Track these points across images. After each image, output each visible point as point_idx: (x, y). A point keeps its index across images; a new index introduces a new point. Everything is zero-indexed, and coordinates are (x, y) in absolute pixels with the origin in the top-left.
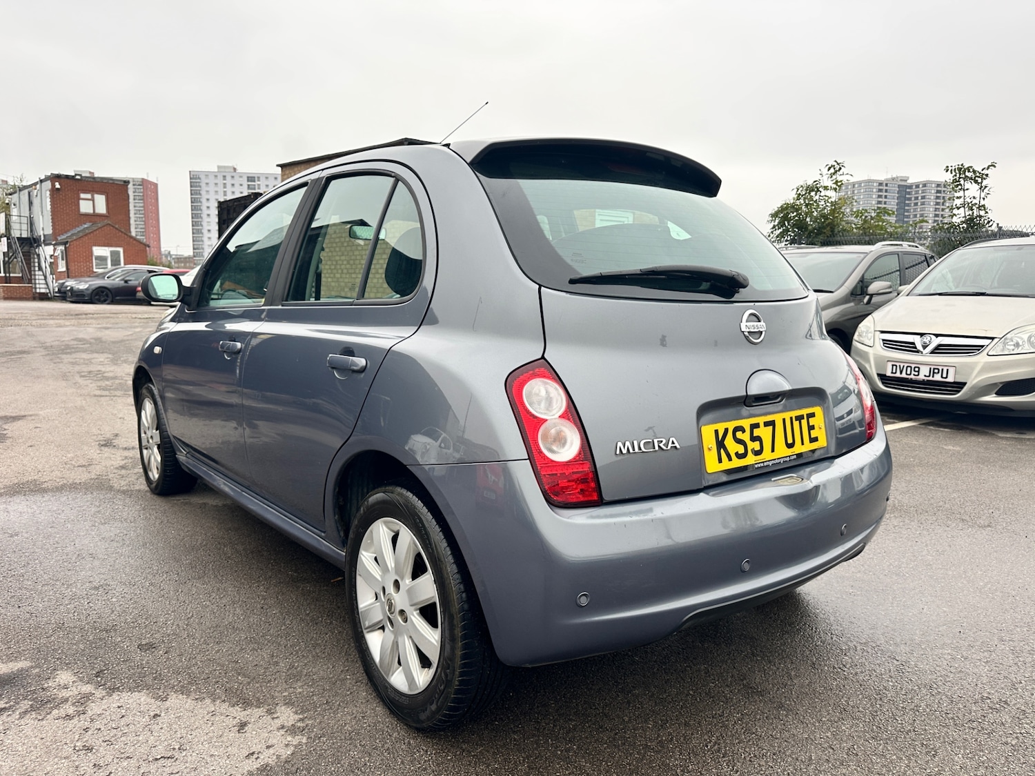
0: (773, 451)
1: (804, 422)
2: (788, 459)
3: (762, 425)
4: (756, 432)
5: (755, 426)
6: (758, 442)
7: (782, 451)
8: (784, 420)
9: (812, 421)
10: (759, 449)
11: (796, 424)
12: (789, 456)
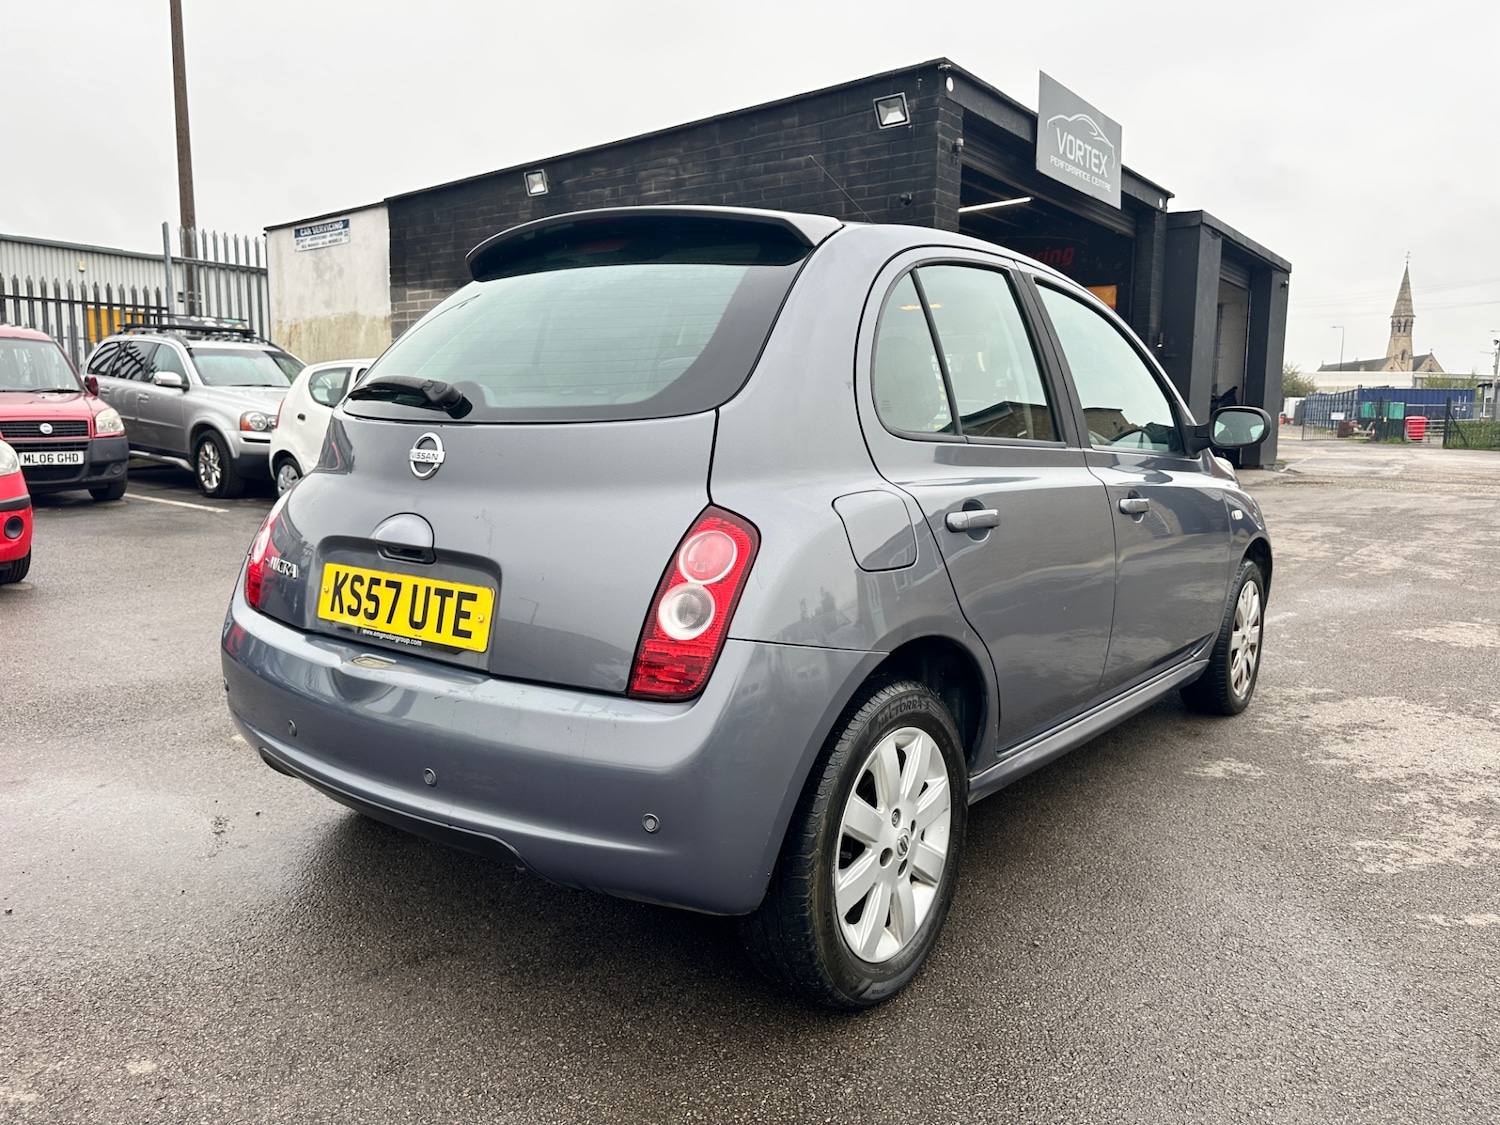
0: (389, 621)
1: (451, 604)
2: (407, 641)
3: (383, 583)
4: (375, 590)
5: (375, 582)
6: (374, 603)
7: (401, 627)
8: (415, 587)
9: (466, 605)
10: (373, 611)
11: (435, 601)
12: (411, 639)
